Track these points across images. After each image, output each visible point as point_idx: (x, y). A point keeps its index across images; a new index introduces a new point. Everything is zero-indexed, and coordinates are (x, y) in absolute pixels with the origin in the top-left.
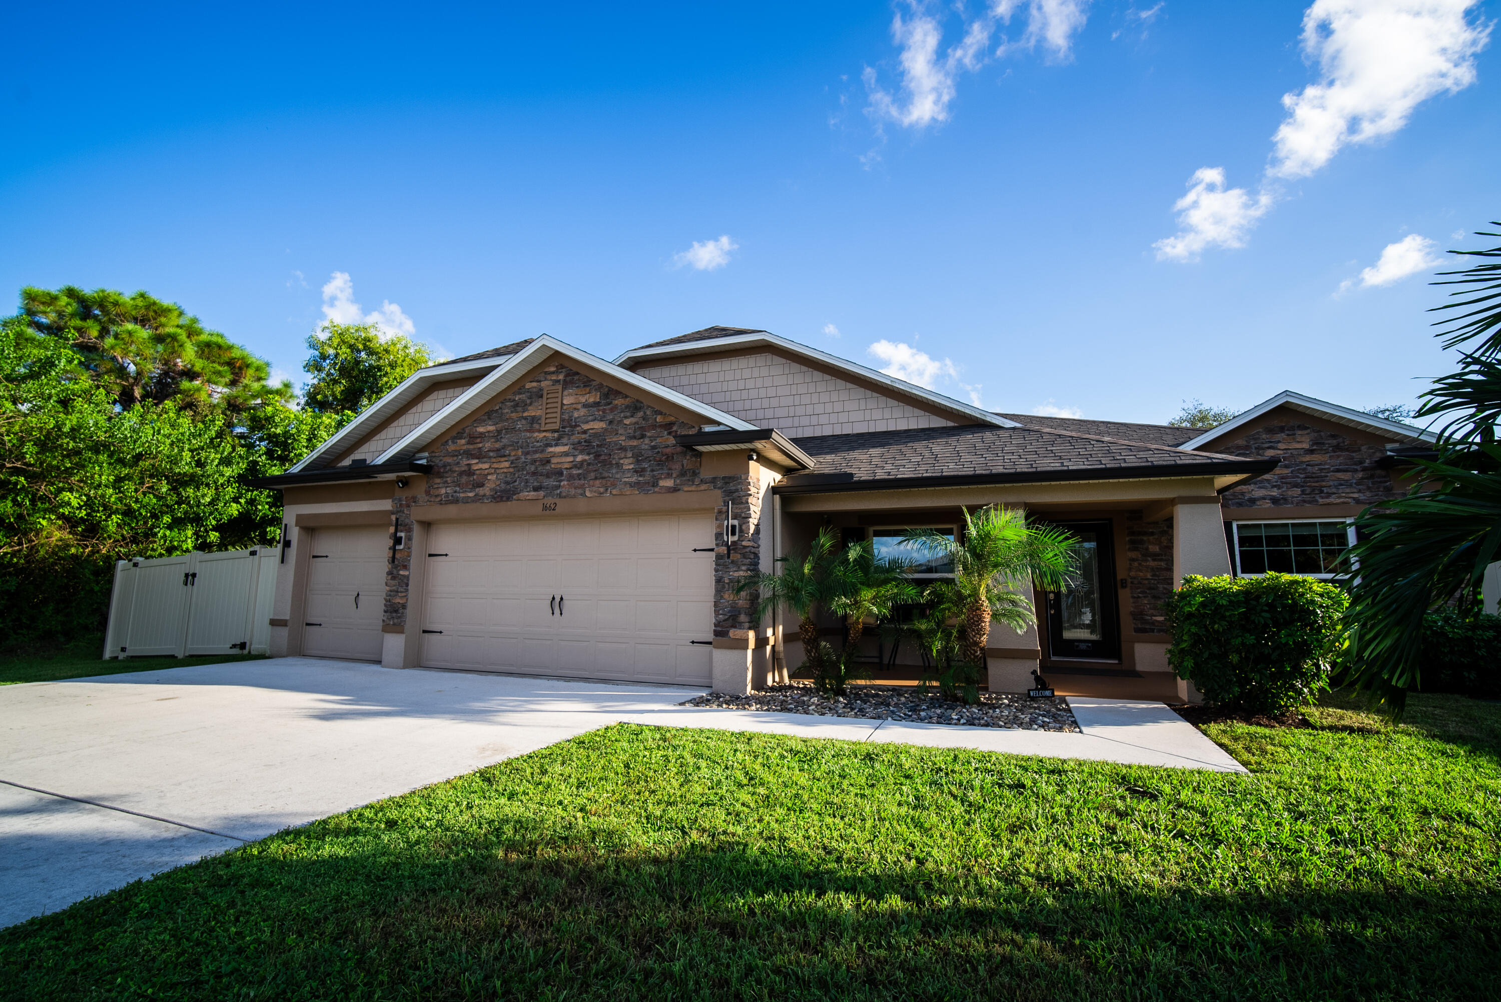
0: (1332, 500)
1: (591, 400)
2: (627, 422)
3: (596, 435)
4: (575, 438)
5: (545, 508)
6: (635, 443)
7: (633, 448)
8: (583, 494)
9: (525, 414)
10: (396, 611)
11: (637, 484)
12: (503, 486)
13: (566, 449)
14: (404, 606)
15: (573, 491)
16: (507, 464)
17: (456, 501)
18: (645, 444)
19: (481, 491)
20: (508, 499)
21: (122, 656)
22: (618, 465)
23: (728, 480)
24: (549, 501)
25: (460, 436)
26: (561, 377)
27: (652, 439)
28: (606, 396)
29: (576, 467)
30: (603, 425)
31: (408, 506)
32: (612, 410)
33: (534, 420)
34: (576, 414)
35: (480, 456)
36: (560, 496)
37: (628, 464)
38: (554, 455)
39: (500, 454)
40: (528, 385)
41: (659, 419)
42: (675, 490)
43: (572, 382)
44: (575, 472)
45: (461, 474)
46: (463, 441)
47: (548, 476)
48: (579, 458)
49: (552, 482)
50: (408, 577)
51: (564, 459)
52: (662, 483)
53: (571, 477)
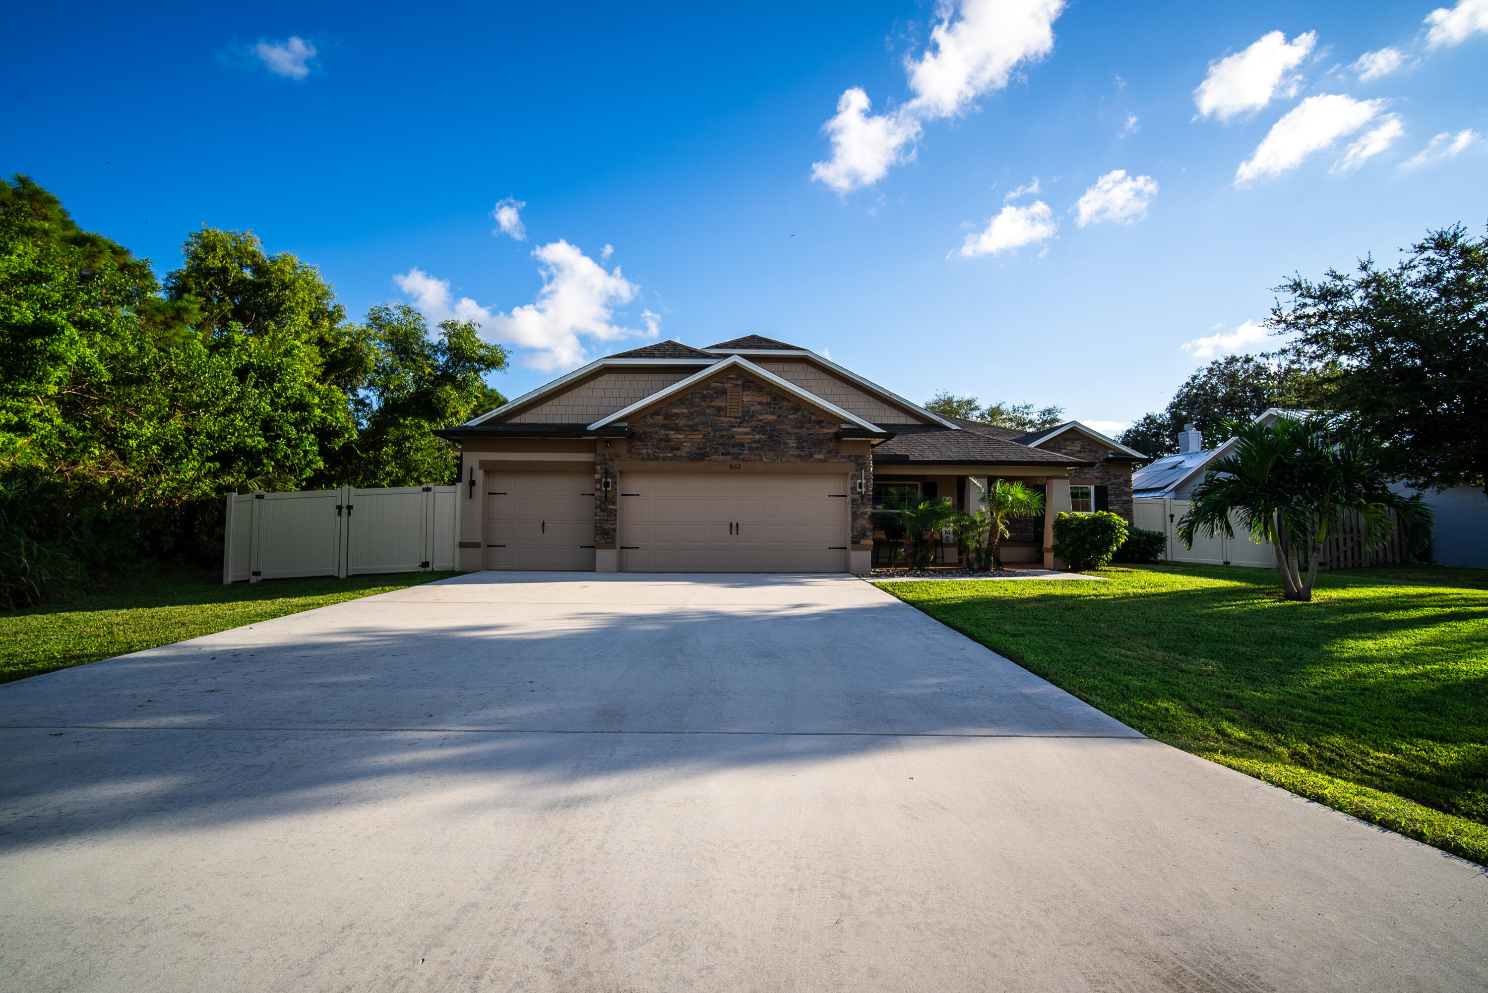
0: (1087, 476)
1: (764, 400)
2: (791, 417)
3: (769, 423)
4: (753, 424)
5: (731, 467)
6: (797, 431)
7: (795, 434)
8: (761, 460)
9: (713, 404)
10: (607, 534)
11: (799, 456)
12: (697, 451)
13: (747, 430)
14: (615, 530)
15: (753, 457)
16: (700, 436)
17: (656, 459)
18: (804, 432)
19: (678, 453)
20: (702, 460)
21: (254, 580)
22: (786, 444)
23: (858, 457)
24: (735, 463)
25: (657, 413)
26: (740, 382)
27: (809, 429)
28: (774, 399)
29: (755, 442)
30: (774, 417)
31: (612, 460)
32: (780, 408)
33: (720, 409)
34: (753, 408)
35: (677, 429)
36: (743, 460)
37: (792, 443)
38: (738, 433)
39: (693, 429)
40: (713, 385)
41: (813, 417)
42: (824, 461)
43: (749, 387)
44: (754, 445)
45: (660, 440)
46: (660, 418)
47: (733, 446)
48: (757, 437)
49: (737, 450)
50: (616, 510)
51: (745, 437)
52: (816, 456)
53: (751, 449)
